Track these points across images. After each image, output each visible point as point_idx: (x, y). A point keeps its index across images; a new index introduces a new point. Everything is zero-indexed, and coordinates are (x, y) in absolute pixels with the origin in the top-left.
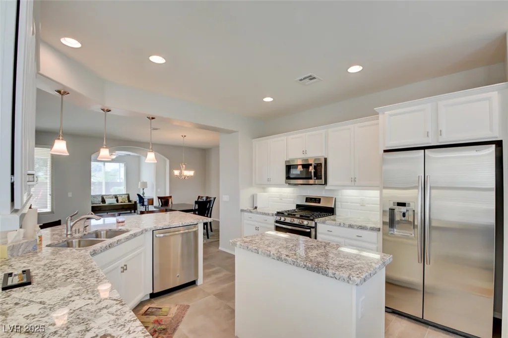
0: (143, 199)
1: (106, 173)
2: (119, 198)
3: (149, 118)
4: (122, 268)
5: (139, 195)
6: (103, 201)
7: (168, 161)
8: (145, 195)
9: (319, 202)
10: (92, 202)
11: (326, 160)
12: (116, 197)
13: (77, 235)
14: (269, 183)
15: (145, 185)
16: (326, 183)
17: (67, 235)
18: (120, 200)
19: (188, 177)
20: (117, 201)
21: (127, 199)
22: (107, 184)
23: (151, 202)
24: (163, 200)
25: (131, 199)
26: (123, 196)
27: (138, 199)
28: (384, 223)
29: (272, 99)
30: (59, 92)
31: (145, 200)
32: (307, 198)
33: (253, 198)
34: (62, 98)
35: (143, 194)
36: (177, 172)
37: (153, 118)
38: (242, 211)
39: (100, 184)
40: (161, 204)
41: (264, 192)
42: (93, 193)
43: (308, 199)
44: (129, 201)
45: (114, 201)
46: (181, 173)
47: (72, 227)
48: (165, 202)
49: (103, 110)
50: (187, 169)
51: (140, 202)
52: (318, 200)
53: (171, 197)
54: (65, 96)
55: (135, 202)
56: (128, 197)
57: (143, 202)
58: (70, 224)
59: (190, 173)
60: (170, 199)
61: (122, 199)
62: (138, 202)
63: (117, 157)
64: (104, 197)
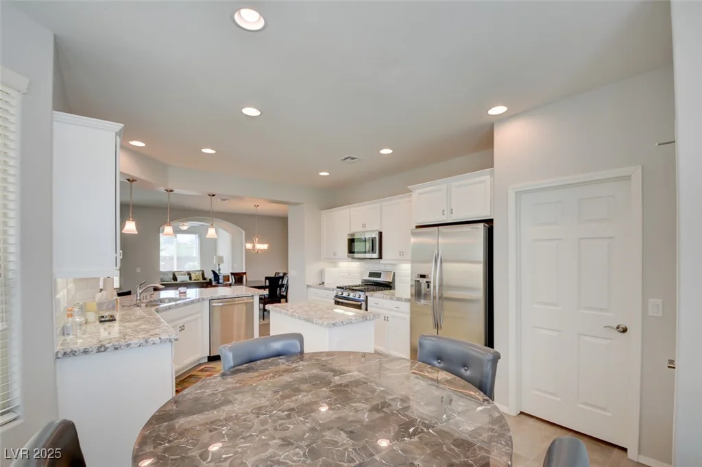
0: (218, 276)
1: (178, 245)
2: (192, 275)
3: (209, 195)
4: (181, 327)
5: (214, 272)
6: (175, 278)
7: (244, 232)
8: (221, 272)
9: (380, 277)
10: (162, 279)
11: (380, 234)
12: (189, 274)
13: (145, 301)
14: (335, 257)
15: (221, 260)
16: (380, 257)
17: (137, 300)
18: (193, 277)
19: (262, 250)
20: (190, 278)
21: (201, 276)
22: (179, 259)
23: (226, 278)
24: (236, 277)
25: (206, 276)
26: (197, 273)
27: (213, 276)
28: (412, 295)
29: (328, 174)
30: (129, 180)
31: (220, 277)
32: (370, 273)
33: (322, 273)
34: (131, 185)
35: (219, 270)
36: (249, 246)
37: (213, 195)
38: (308, 286)
39: (171, 258)
40: (234, 281)
41: (335, 267)
42: (162, 269)
43: (372, 275)
44: (204, 279)
45: (186, 278)
46: (254, 246)
47: (140, 294)
48: (239, 278)
49: (167, 191)
50: (260, 242)
51: (215, 280)
52: (378, 275)
53: (245, 273)
54: (133, 183)
55: (210, 280)
56: (203, 275)
57: (219, 279)
58: (139, 291)
59: (265, 247)
60: (245, 276)
61: (196, 276)
62: (213, 279)
63: (189, 228)
64: (176, 274)
